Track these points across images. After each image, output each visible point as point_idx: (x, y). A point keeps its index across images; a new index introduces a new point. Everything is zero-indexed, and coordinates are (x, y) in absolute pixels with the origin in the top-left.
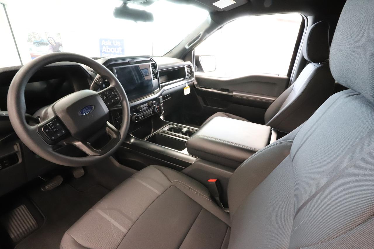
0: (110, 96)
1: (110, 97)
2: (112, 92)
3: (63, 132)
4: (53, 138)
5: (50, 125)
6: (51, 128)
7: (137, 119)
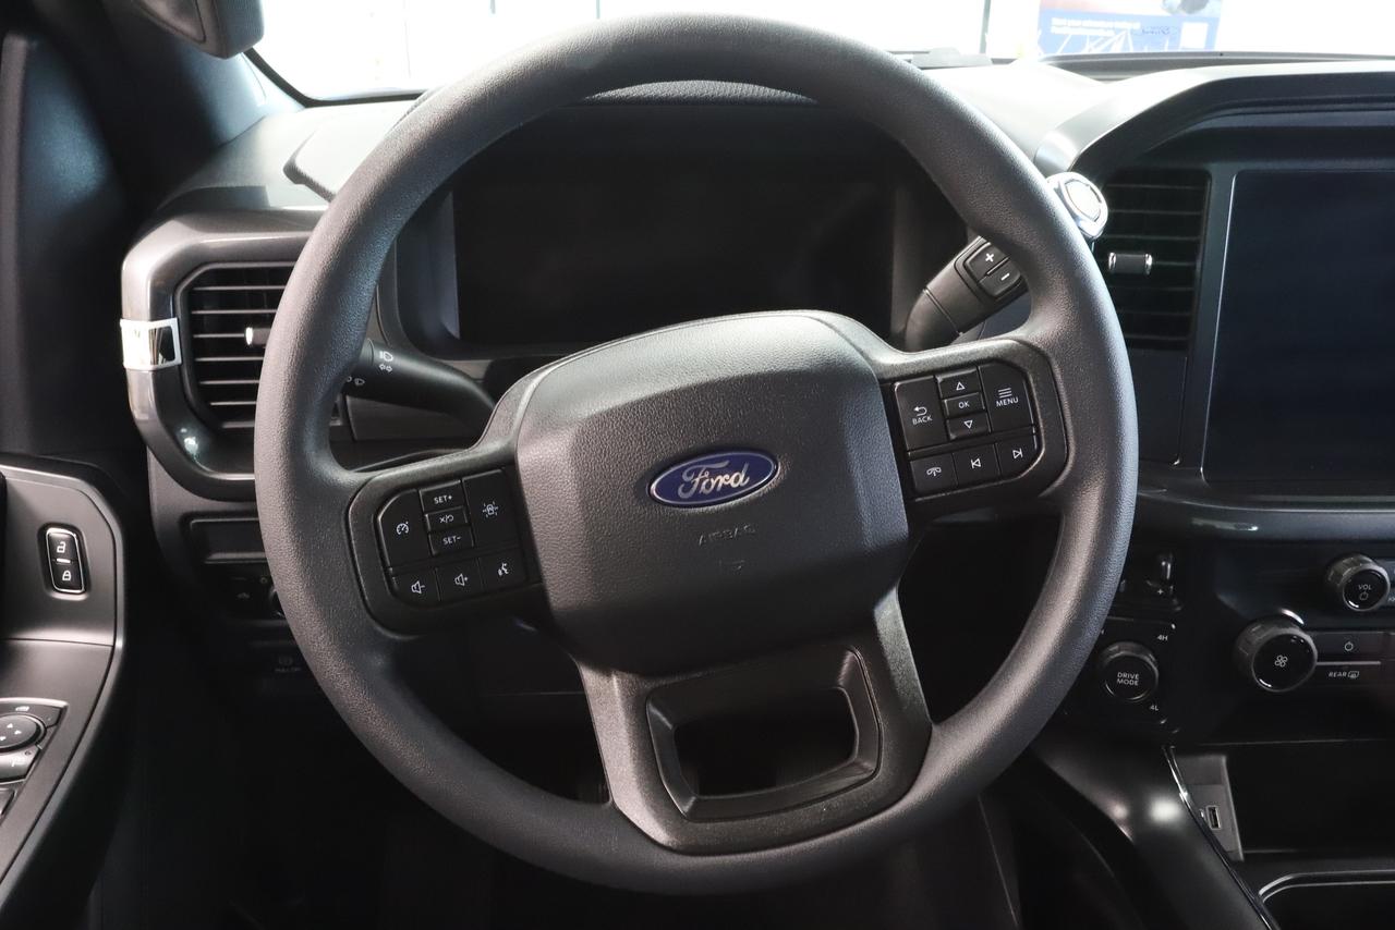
0: (966, 414)
1: (969, 423)
2: (1005, 392)
3: (503, 570)
4: (417, 587)
5: (438, 500)
6: (434, 519)
7: (1281, 661)
